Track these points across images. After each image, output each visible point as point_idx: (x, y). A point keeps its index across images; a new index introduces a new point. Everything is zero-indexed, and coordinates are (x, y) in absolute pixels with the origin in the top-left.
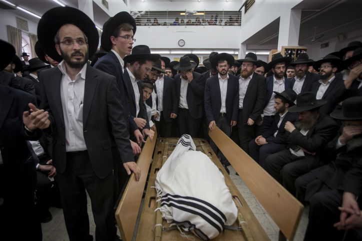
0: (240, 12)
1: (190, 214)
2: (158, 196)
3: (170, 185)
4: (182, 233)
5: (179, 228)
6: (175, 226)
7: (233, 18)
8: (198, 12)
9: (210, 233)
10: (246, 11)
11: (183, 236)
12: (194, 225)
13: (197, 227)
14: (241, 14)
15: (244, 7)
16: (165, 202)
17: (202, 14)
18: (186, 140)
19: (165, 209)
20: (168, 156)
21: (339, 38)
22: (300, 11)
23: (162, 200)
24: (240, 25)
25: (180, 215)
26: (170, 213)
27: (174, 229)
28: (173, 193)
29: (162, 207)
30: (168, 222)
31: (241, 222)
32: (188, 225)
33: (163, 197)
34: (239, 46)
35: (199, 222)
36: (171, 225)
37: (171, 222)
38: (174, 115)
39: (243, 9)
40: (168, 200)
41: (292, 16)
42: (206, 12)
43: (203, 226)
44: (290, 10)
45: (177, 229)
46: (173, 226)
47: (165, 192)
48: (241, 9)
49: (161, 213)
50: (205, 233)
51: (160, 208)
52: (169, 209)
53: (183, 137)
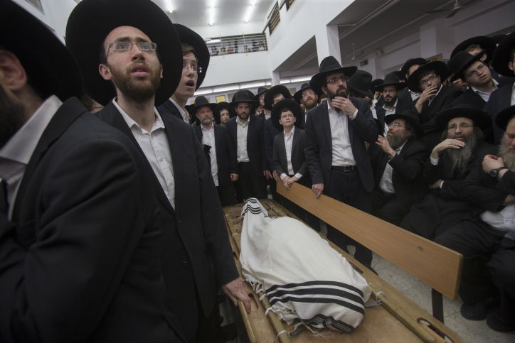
0: (264, 33)
1: (321, 304)
2: (258, 292)
3: (271, 272)
4: (314, 332)
5: (308, 328)
6: (302, 326)
7: (257, 42)
8: (213, 39)
9: (355, 321)
10: (271, 33)
11: (316, 335)
12: (331, 318)
13: (336, 318)
14: (265, 36)
15: (268, 28)
16: (275, 298)
17: (218, 41)
18: (254, 206)
19: (280, 307)
20: (239, 232)
21: (377, 54)
22: (336, 27)
23: (270, 297)
24: (267, 50)
25: (306, 311)
26: (290, 310)
27: (302, 329)
28: (284, 282)
29: (274, 306)
30: (289, 323)
31: (378, 294)
32: (322, 320)
33: (267, 291)
34: (271, 75)
35: (337, 311)
36: (296, 326)
37: (292, 322)
38: (234, 176)
39: (267, 31)
40: (280, 293)
41: (329, 34)
42: (222, 38)
43: (344, 315)
44: (325, 27)
45: (306, 329)
46: (299, 327)
47: (268, 284)
48: (264, 30)
49: (276, 315)
50: (349, 323)
51: (271, 308)
52: (285, 305)
53: (249, 203)
